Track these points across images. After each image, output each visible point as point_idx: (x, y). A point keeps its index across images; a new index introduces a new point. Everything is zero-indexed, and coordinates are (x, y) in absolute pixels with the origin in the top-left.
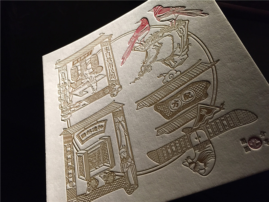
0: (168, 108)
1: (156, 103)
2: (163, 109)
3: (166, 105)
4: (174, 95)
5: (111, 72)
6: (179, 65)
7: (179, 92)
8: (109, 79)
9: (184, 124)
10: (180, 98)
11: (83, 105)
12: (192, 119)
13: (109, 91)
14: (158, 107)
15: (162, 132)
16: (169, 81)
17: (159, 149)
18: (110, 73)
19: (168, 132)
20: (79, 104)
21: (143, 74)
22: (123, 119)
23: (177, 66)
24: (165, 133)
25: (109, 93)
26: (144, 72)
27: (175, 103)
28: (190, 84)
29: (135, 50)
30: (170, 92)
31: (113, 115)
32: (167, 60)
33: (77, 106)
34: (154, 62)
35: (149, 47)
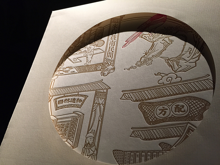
0: (153, 112)
1: (143, 100)
2: (148, 111)
3: (152, 108)
4: (165, 101)
6: (183, 71)
7: (172, 100)
8: (106, 57)
9: (164, 138)
10: (170, 107)
11: (71, 72)
12: (176, 137)
13: (102, 68)
14: (143, 106)
15: (137, 135)
16: (165, 83)
17: (127, 152)
18: (109, 51)
19: (144, 138)
21: (141, 65)
22: (103, 103)
23: (180, 71)
24: (140, 137)
25: (100, 70)
26: (143, 64)
27: (163, 110)
28: (187, 97)
29: (142, 38)
30: (162, 96)
31: (96, 94)
32: (172, 60)
33: (66, 71)
34: (157, 57)
35: (158, 39)
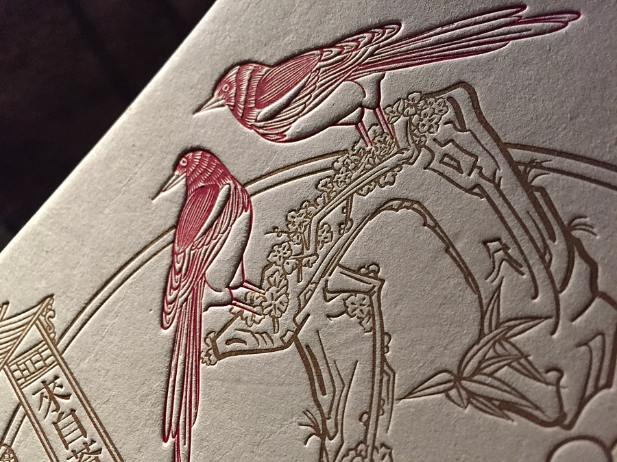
6: (597, 389)
23: (582, 402)
29: (220, 356)
34: (386, 407)
35: (300, 310)
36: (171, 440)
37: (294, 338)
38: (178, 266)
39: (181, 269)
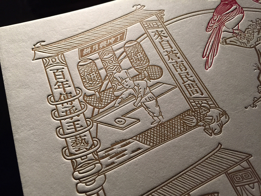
5: (185, 79)
8: (188, 94)
11: (133, 152)
13: (197, 120)
18: (185, 82)
20: (122, 146)
29: (227, 44)
31: (232, 181)
33: (117, 154)
35: (257, 41)
36: (205, 58)
37: (254, 47)
38: (214, 19)
39: (216, 20)
